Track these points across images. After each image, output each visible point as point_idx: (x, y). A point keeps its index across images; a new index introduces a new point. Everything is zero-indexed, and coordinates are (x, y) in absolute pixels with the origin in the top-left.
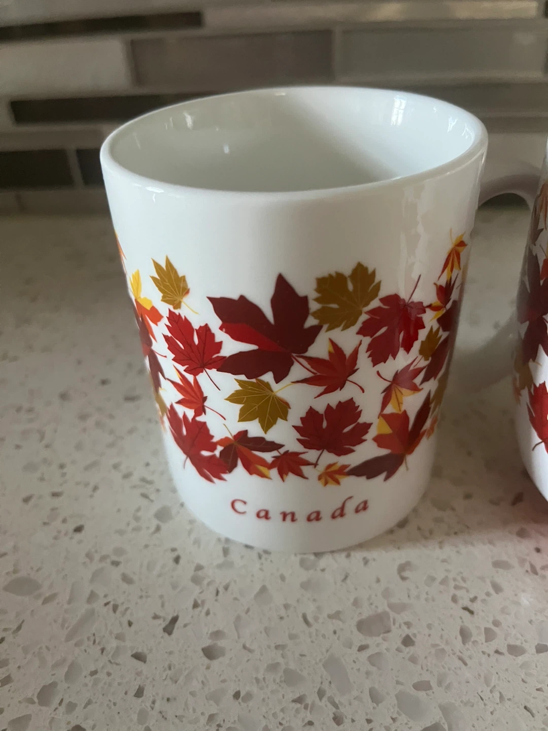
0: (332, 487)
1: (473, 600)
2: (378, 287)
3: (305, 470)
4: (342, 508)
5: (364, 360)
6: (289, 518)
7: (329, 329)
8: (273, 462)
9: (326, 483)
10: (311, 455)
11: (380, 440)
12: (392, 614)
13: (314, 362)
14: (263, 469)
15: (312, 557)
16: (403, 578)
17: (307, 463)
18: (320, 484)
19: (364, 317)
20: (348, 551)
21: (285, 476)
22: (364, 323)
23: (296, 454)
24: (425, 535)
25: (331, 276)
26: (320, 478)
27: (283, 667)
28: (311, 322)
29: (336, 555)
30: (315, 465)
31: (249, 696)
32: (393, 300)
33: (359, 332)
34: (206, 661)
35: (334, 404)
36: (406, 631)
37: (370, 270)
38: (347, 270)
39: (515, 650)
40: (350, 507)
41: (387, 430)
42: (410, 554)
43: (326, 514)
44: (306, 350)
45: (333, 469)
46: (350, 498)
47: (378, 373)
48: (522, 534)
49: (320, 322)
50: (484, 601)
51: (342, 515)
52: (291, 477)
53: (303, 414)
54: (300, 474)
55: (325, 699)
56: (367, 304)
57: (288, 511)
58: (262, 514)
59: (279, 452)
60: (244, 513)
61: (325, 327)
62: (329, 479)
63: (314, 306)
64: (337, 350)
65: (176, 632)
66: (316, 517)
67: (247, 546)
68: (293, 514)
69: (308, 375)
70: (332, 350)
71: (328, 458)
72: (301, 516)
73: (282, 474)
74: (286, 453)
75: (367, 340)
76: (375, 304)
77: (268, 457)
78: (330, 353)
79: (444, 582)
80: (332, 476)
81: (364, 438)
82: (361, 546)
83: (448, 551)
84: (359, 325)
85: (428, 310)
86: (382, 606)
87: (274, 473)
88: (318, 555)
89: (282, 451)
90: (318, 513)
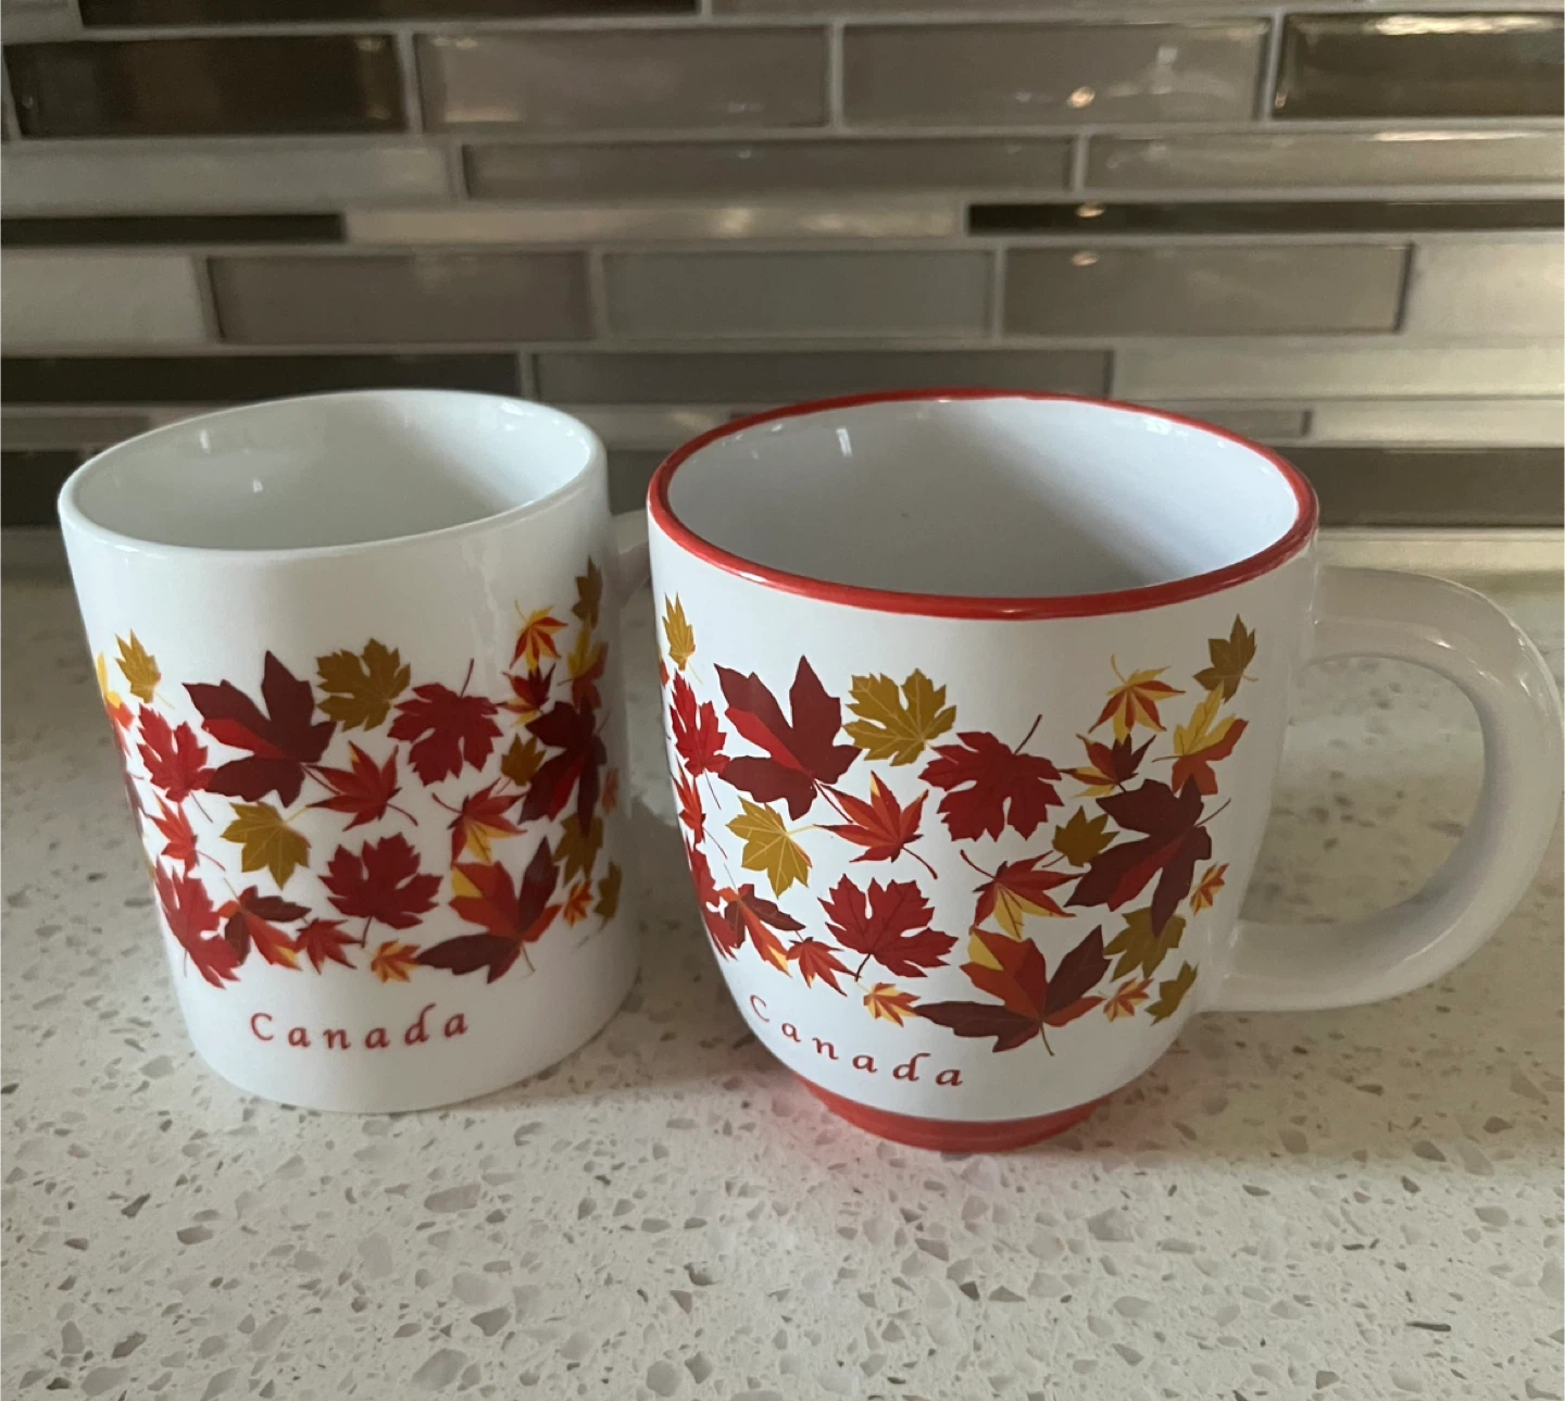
0: (394, 984)
1: (616, 1168)
2: (406, 672)
3: (350, 951)
4: (420, 1024)
5: (407, 777)
6: (337, 1040)
7: (347, 728)
8: (299, 938)
9: (385, 977)
10: (352, 926)
11: (461, 906)
12: (485, 1187)
13: (332, 774)
14: (286, 952)
15: (386, 1119)
16: (519, 1143)
17: (349, 941)
18: (374, 977)
19: (393, 714)
20: (445, 1110)
21: (319, 963)
22: (397, 721)
23: (330, 925)
24: (577, 1088)
25: (335, 655)
26: (374, 966)
27: (298, 1249)
28: (319, 717)
29: (426, 1118)
30: (362, 943)
31: (233, 1284)
32: (433, 691)
33: (391, 734)
34: (181, 1245)
35: (374, 842)
36: (498, 1205)
37: (391, 649)
38: (357, 649)
39: (652, 1226)
40: (434, 1024)
41: (471, 891)
42: (542, 1112)
43: (395, 1036)
44: (318, 758)
45: (389, 952)
46: (431, 1006)
47: (435, 798)
48: (731, 1086)
49: (332, 717)
50: (633, 1168)
51: (422, 1037)
52: (329, 965)
53: (331, 857)
54: (340, 959)
55: (347, 1284)
56: (395, 694)
57: (334, 1029)
58: (297, 1037)
59: (305, 921)
60: (270, 1038)
61: (340, 725)
62: (390, 971)
63: (320, 696)
64: (362, 760)
65: (142, 1213)
66: (377, 1039)
67: (285, 1107)
68: (342, 1033)
69: (326, 795)
70: (356, 758)
71: (380, 933)
72: (356, 1037)
73: (315, 960)
74: (316, 922)
75: (406, 747)
76: (407, 695)
77: (290, 929)
78: (355, 764)
79: (582, 1147)
80: (392, 963)
81: (434, 899)
82: (467, 1103)
83: (607, 1108)
84: (388, 724)
85: (500, 709)
86: (473, 1176)
87: (302, 958)
88: (395, 1116)
89: (310, 917)
90: (382, 1032)
